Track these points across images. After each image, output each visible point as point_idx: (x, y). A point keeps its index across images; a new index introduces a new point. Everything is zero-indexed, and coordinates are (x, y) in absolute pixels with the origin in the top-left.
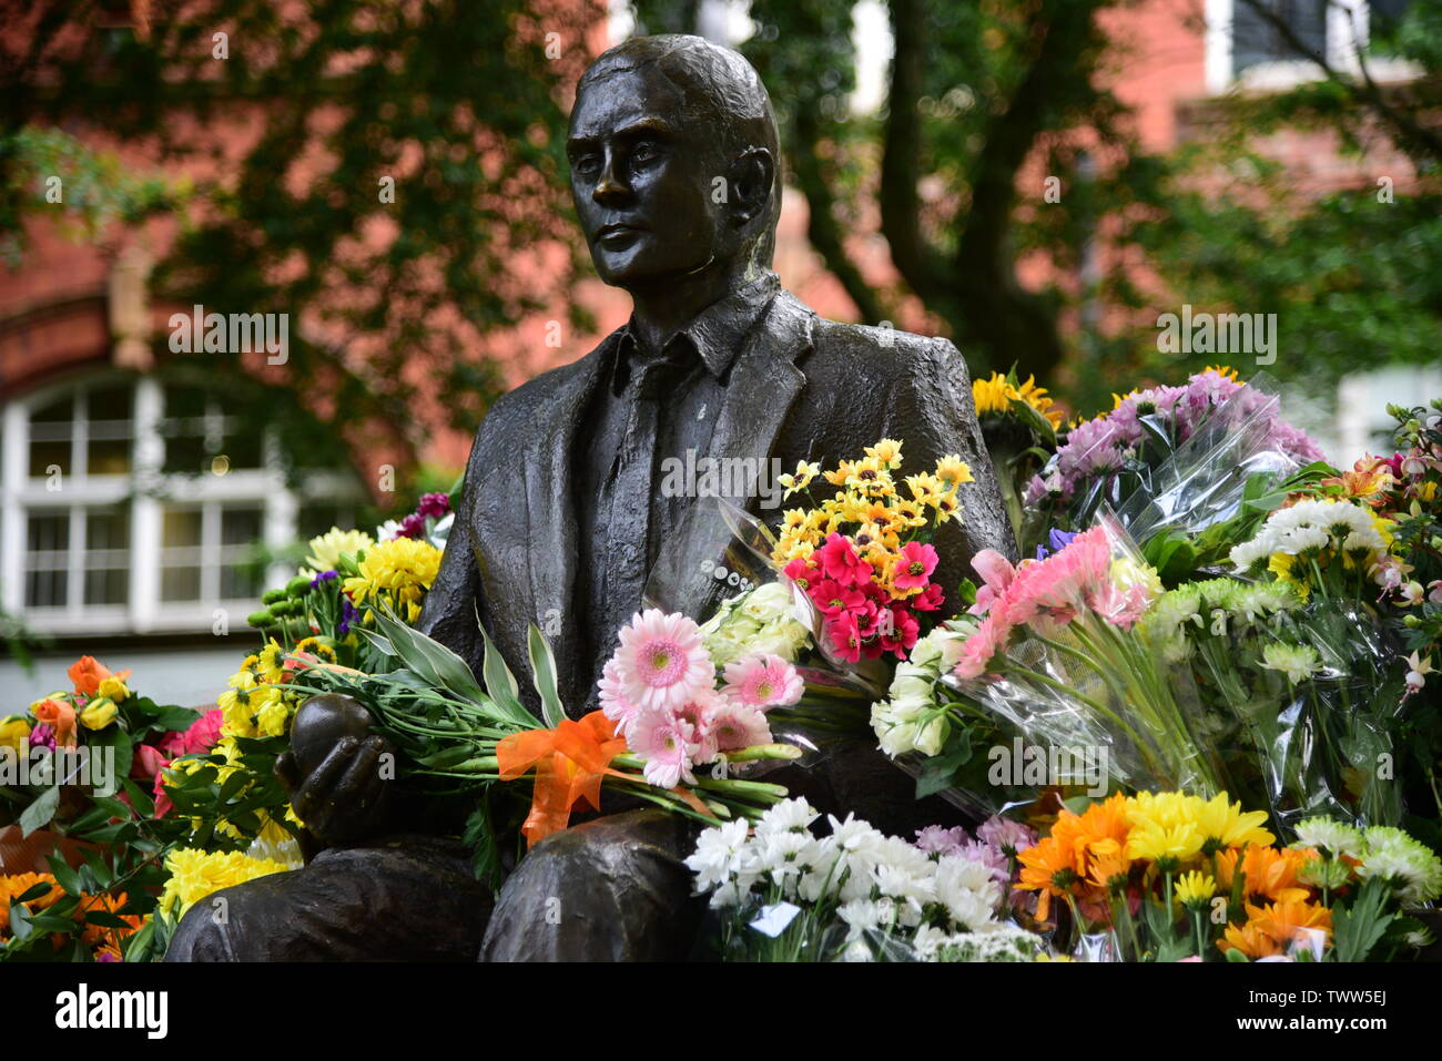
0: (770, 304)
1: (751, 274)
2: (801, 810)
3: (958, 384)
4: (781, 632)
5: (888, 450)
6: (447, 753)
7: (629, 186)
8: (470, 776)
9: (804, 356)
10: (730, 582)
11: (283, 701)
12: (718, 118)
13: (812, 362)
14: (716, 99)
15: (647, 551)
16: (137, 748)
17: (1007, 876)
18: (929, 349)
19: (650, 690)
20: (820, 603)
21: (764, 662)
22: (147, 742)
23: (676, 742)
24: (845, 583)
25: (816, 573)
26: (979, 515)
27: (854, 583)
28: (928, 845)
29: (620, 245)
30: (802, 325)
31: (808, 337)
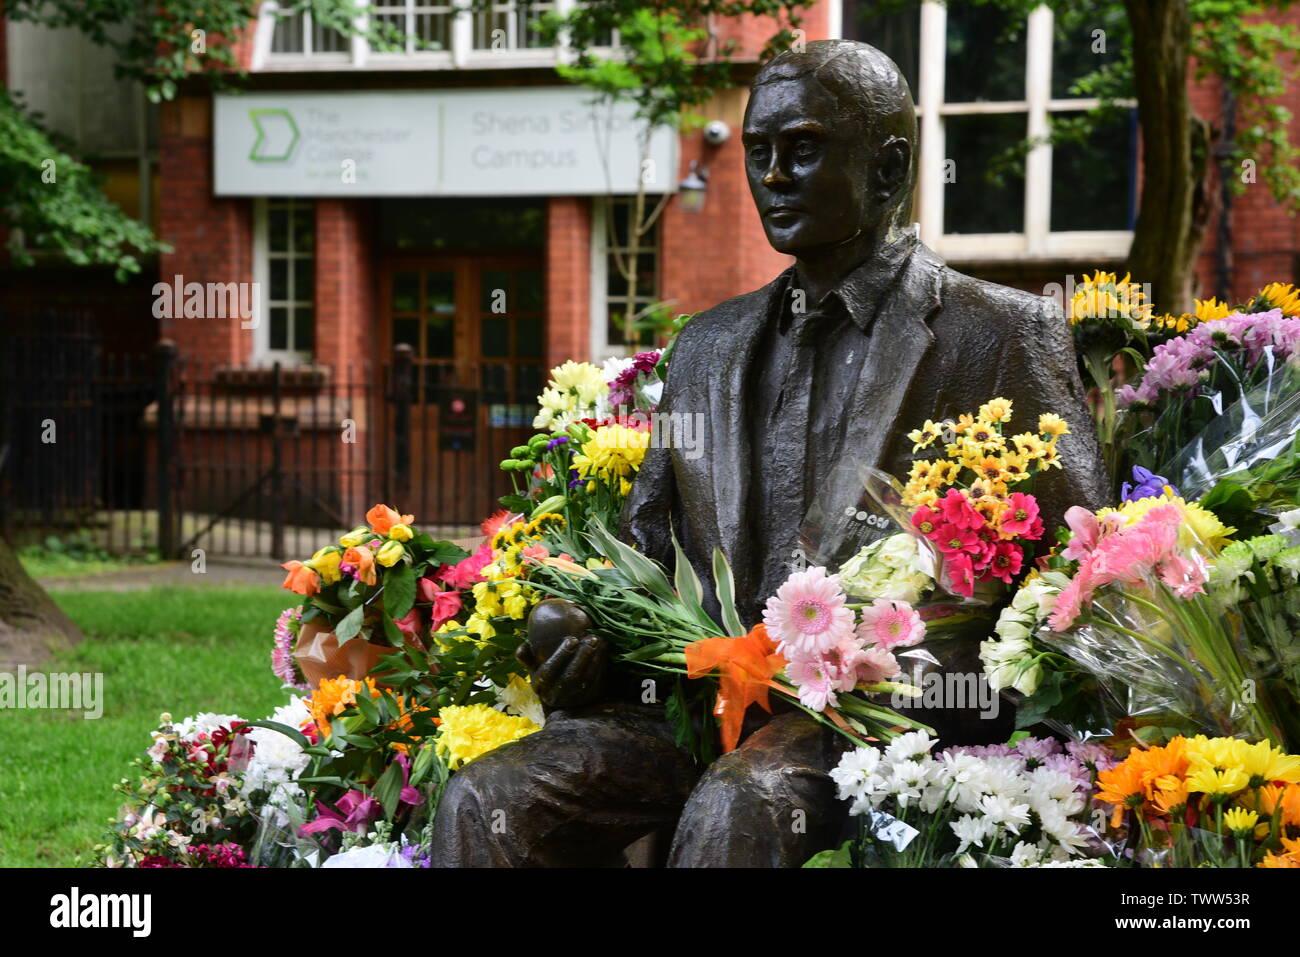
0: (907, 263)
1: (892, 237)
2: (922, 738)
3: (1060, 338)
4: (907, 580)
5: (1000, 408)
6: (647, 649)
7: (790, 174)
8: (666, 669)
9: (932, 316)
10: (869, 522)
11: (522, 594)
12: (864, 116)
13: (938, 320)
14: (863, 102)
15: (804, 475)
16: (419, 580)
17: (1089, 786)
18: (1035, 311)
19: (801, 637)
20: (942, 545)
21: (894, 605)
22: (426, 576)
23: (824, 676)
24: (962, 526)
25: (938, 517)
26: (1074, 452)
27: (970, 529)
28: (1026, 753)
29: (785, 223)
30: (932, 283)
31: (937, 297)
